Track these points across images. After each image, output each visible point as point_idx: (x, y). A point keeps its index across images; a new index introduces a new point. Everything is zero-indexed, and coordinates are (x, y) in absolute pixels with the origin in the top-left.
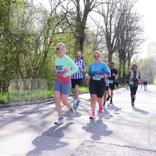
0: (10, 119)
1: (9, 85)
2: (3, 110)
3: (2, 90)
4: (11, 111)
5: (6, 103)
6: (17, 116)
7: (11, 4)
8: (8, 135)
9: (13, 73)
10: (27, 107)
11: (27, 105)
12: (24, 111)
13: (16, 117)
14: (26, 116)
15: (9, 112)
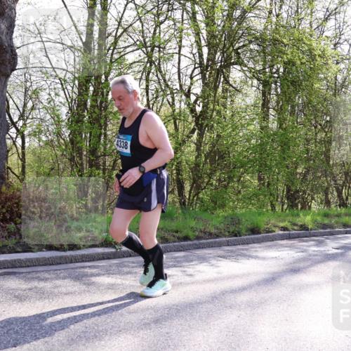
0: (319, 258)
1: (313, 198)
2: (306, 241)
3: (300, 207)
4: (320, 243)
5: (311, 230)
6: (330, 252)
7: (316, 60)
8: (318, 284)
9: (320, 177)
10: (347, 238)
11: (346, 233)
12: (342, 245)
13: (330, 254)
14: (347, 253)
15: (317, 245)
